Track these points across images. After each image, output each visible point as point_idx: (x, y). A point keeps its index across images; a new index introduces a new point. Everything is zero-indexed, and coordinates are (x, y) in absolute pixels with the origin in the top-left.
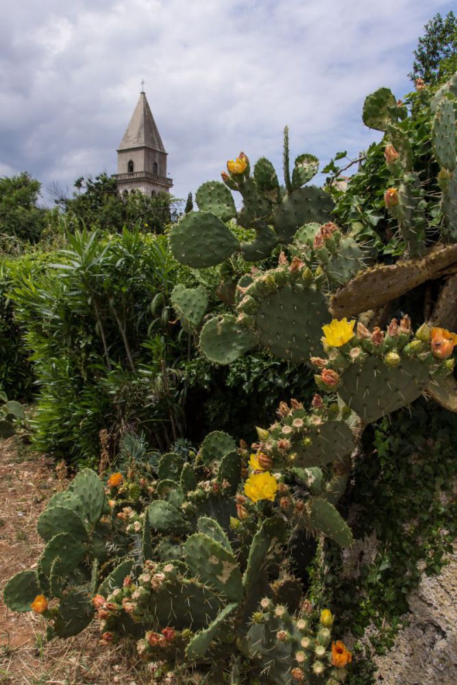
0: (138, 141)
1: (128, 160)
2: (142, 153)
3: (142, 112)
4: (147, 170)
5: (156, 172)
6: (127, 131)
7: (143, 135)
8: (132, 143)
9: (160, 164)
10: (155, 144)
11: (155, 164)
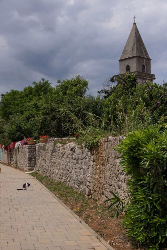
0: (132, 53)
1: (126, 65)
2: (135, 60)
3: (134, 35)
4: (138, 70)
5: (144, 71)
6: (125, 47)
7: (135, 49)
8: (128, 54)
9: (146, 66)
10: (143, 54)
11: (144, 66)
